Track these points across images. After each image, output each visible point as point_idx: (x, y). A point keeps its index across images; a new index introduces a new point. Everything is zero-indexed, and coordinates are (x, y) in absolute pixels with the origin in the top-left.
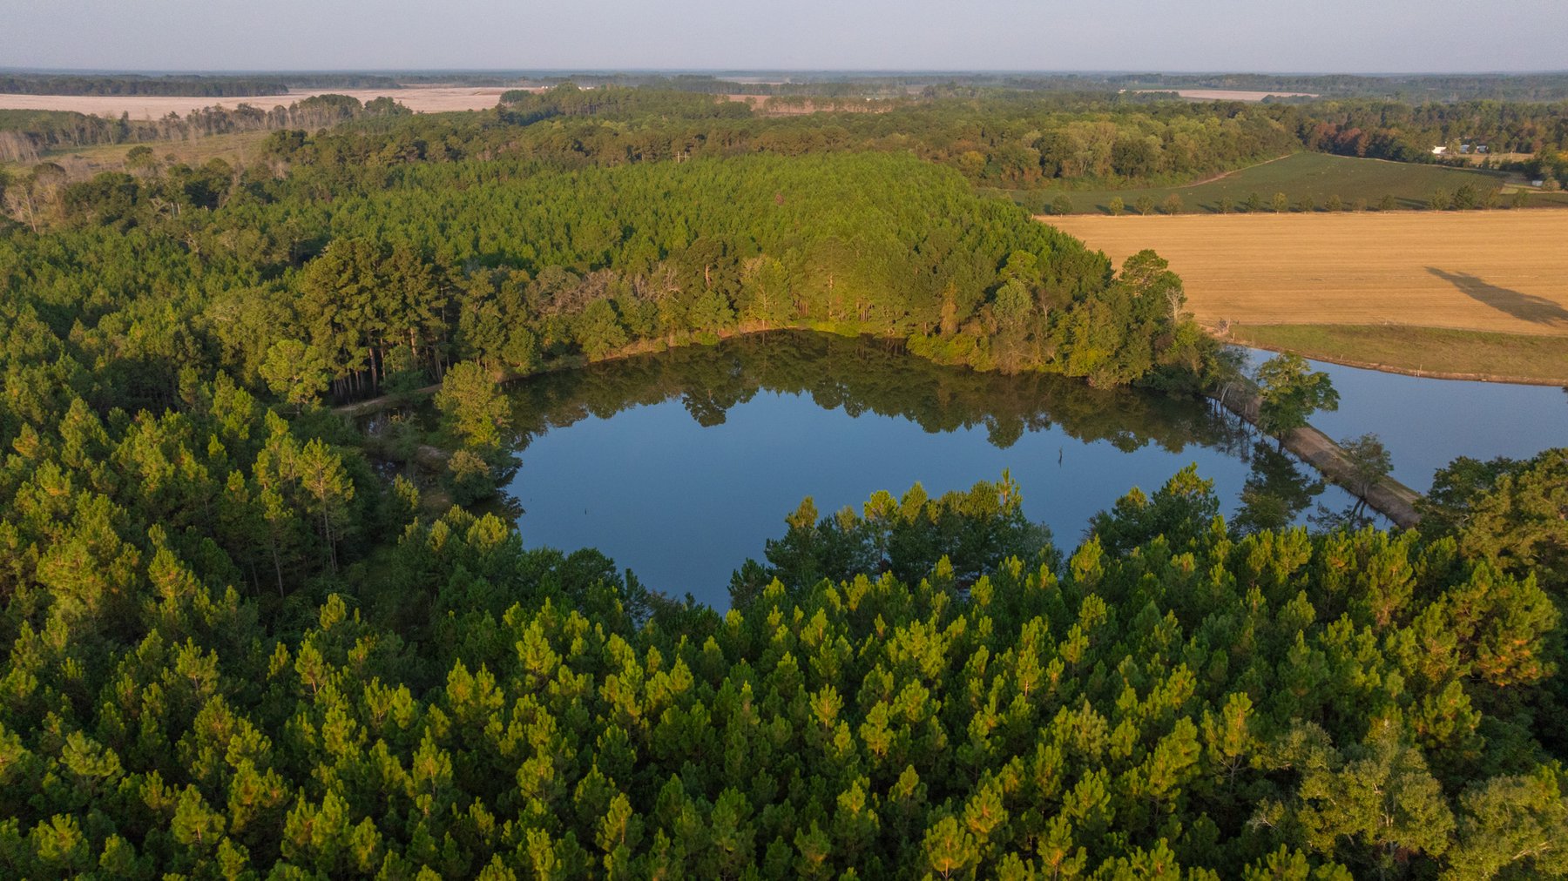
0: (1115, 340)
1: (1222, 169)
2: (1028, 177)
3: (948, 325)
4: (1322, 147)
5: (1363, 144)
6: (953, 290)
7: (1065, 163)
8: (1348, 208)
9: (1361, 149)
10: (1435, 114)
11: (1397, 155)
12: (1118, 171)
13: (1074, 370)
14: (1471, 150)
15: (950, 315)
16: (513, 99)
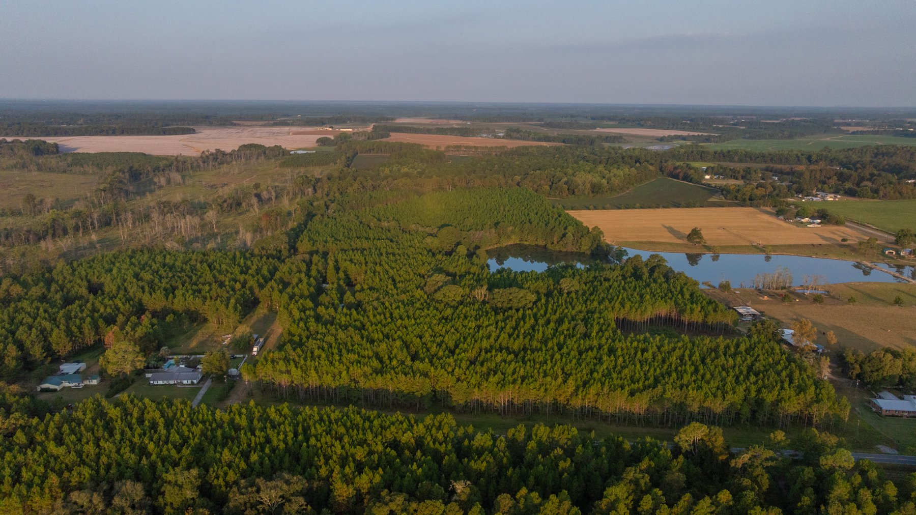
0: (590, 244)
1: (628, 188)
2: (564, 195)
4: (669, 175)
5: (681, 175)
6: (556, 234)
7: (576, 190)
8: (658, 207)
9: (679, 177)
10: (721, 155)
11: (690, 181)
12: (593, 192)
13: (582, 251)
14: (719, 178)
15: (555, 240)
16: (323, 142)
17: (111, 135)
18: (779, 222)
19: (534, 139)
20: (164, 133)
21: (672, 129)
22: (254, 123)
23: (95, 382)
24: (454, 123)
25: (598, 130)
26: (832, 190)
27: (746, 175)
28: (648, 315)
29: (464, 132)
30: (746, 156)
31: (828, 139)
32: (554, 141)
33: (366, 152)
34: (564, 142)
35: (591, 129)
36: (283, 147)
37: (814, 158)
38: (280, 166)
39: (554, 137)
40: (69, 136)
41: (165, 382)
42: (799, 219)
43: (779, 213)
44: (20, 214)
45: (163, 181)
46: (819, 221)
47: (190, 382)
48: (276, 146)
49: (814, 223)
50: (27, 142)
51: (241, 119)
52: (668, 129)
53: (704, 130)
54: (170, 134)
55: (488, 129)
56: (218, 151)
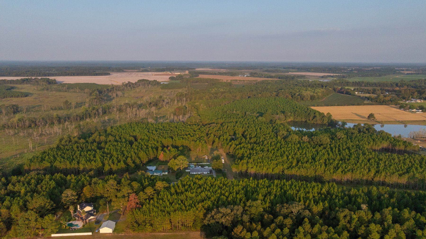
0: (327, 121)
1: (324, 98)
2: (299, 100)
3: (311, 120)
4: (338, 92)
5: (345, 92)
7: (304, 98)
8: (345, 105)
9: (344, 93)
10: (356, 84)
11: (350, 95)
12: (311, 99)
13: (324, 123)
14: (361, 93)
15: (311, 118)
16: (172, 78)
18: (401, 111)
19: (265, 77)
20: (97, 75)
21: (324, 72)
22: (133, 70)
23: (167, 173)
24: (224, 71)
25: (290, 73)
26: (418, 98)
27: (374, 92)
28: (381, 147)
29: (232, 74)
30: (367, 84)
31: (397, 77)
32: (274, 78)
33: (195, 83)
34: (279, 78)
36: (158, 81)
37: (399, 84)
38: (161, 89)
39: (275, 76)
40: (54, 76)
41: (196, 173)
42: (410, 110)
43: (401, 108)
44: (62, 109)
45: (114, 95)
46: (421, 111)
47: (207, 173)
48: (154, 80)
49: (419, 111)
50: (41, 79)
51: (125, 69)
52: (322, 72)
53: (339, 73)
54: (99, 75)
55: (241, 73)
56: (129, 82)
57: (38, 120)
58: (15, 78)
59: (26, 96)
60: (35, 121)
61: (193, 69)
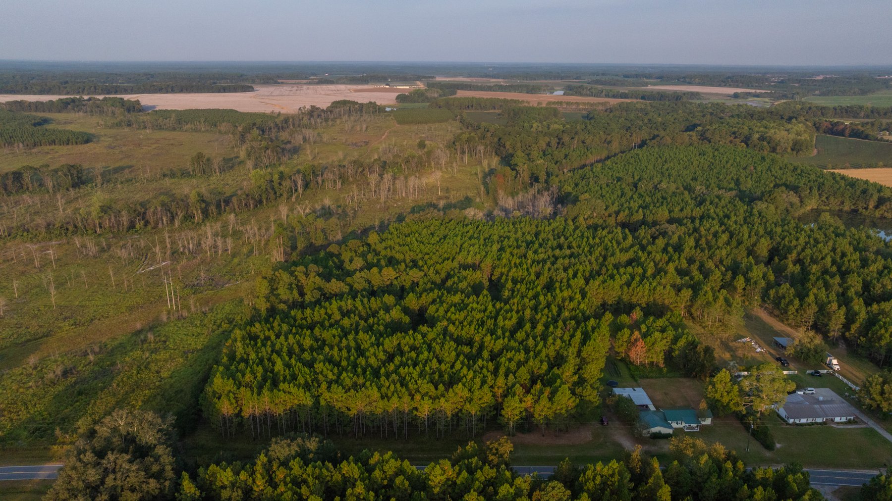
3: (871, 207)
4: (827, 132)
12: (793, 149)
15: (871, 205)
16: (402, 98)
17: (170, 93)
20: (224, 90)
23: (708, 421)
25: (650, 87)
30: (872, 112)
34: (643, 98)
35: (643, 86)
36: (378, 103)
40: (129, 94)
44: (189, 175)
45: (298, 138)
47: (844, 419)
48: (370, 103)
50: (105, 99)
54: (230, 91)
55: (547, 86)
56: (313, 107)
57: (152, 210)
58: (45, 98)
59: (87, 141)
60: (145, 213)
61: (431, 77)
